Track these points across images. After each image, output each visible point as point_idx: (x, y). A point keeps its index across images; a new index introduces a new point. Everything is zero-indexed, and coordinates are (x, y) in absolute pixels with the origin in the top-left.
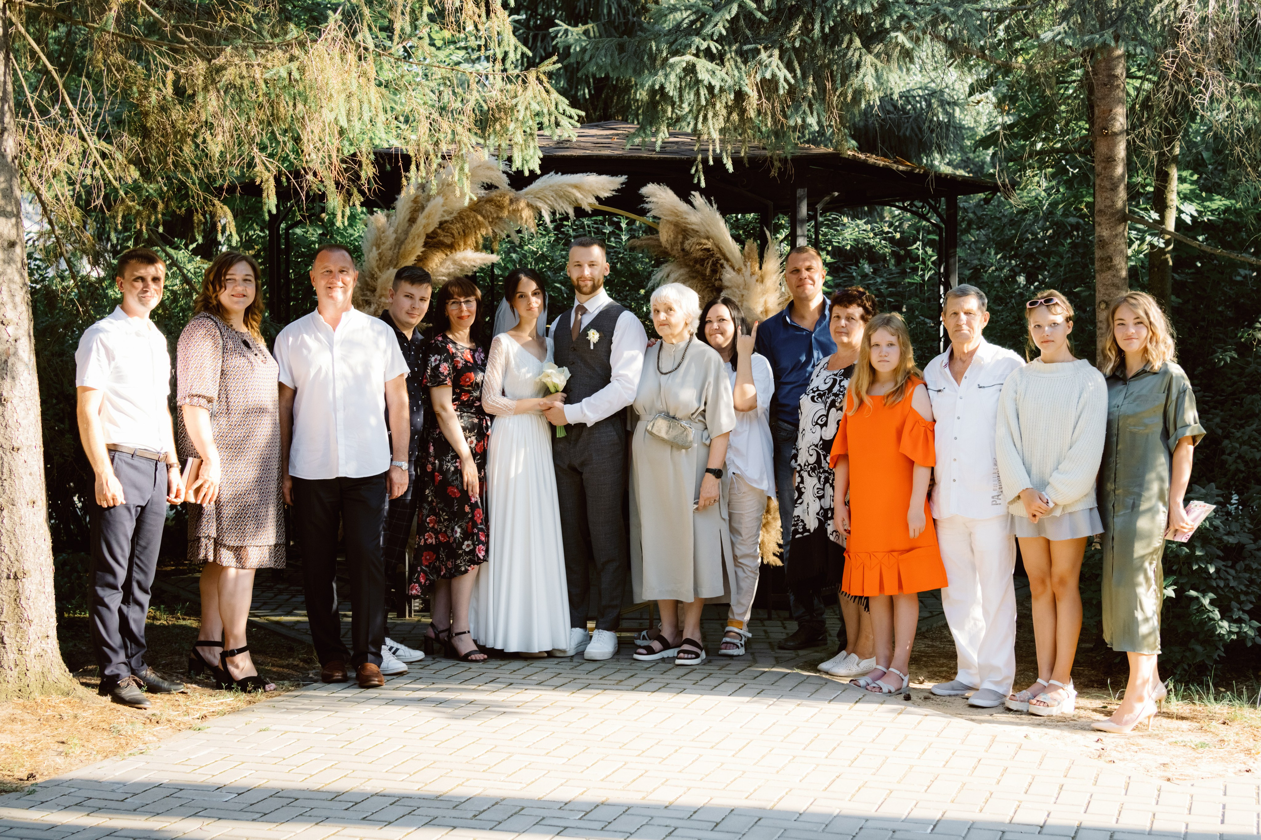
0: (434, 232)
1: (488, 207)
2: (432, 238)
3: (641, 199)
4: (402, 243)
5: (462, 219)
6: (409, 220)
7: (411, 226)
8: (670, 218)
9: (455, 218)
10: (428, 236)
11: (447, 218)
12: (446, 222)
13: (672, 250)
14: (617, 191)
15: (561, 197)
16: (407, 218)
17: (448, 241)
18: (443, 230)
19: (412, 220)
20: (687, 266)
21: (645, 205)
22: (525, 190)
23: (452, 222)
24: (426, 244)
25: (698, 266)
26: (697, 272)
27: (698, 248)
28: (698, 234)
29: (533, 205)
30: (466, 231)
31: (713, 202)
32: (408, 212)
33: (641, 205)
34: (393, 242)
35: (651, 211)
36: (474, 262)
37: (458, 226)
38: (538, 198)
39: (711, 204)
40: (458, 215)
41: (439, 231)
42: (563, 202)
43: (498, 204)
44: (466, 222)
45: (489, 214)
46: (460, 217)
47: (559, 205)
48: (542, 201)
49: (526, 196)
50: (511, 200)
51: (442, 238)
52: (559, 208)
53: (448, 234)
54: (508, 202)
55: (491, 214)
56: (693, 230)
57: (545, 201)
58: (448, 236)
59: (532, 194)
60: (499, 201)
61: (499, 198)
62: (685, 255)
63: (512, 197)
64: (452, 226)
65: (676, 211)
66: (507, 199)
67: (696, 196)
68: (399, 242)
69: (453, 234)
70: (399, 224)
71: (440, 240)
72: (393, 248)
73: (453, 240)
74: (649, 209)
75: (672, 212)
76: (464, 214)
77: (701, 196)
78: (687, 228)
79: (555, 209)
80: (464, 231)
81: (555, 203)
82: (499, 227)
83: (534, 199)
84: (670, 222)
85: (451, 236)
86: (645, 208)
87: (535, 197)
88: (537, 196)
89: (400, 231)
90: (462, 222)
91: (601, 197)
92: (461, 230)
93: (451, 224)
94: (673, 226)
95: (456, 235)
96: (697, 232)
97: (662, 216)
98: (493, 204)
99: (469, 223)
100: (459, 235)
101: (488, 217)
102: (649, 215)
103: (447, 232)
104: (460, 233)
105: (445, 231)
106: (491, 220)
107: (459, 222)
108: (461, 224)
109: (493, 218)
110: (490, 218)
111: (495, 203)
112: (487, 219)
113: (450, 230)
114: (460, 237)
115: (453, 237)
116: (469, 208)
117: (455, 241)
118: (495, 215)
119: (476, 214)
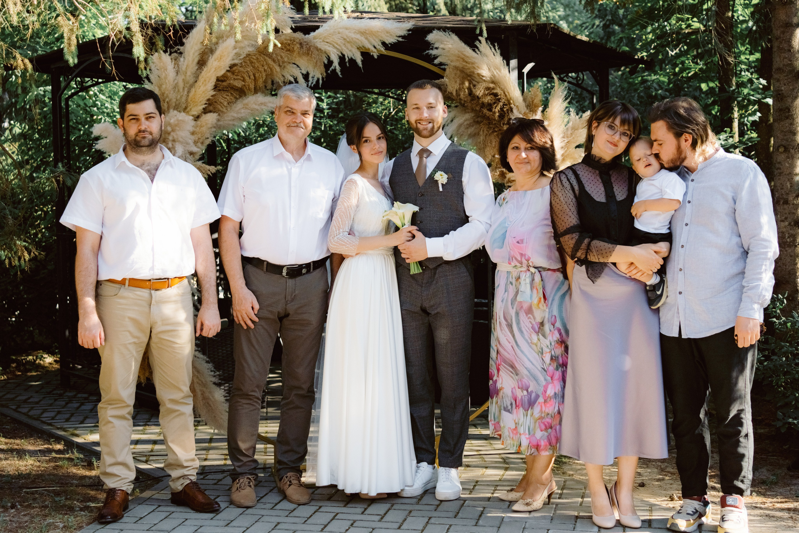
0: (224, 75)
1: (278, 51)
2: (223, 81)
3: (429, 46)
4: (192, 86)
5: (251, 63)
6: (199, 63)
7: (200, 68)
8: (457, 64)
9: (245, 61)
10: (218, 80)
11: (236, 61)
12: (235, 65)
14: (403, 37)
15: (348, 42)
16: (196, 60)
17: (238, 84)
18: (233, 73)
19: (202, 63)
20: (473, 110)
21: (432, 52)
22: (312, 34)
24: (216, 87)
25: (485, 111)
26: (484, 117)
27: (487, 92)
28: (484, 78)
29: (322, 49)
30: (257, 75)
31: (497, 48)
32: (197, 54)
33: (427, 52)
34: (181, 85)
35: (437, 57)
36: (265, 106)
37: (249, 70)
38: (327, 42)
39: (495, 49)
40: (248, 58)
41: (229, 74)
42: (352, 46)
43: (288, 47)
44: (256, 66)
45: (279, 58)
46: (249, 60)
47: (348, 49)
48: (331, 46)
49: (315, 41)
50: (301, 44)
51: (232, 82)
52: (348, 54)
53: (239, 77)
54: (298, 46)
55: (282, 57)
56: (479, 75)
57: (333, 46)
58: (238, 79)
59: (320, 39)
60: (289, 45)
61: (289, 42)
62: (472, 100)
63: (302, 41)
64: (241, 69)
65: (463, 56)
66: (297, 43)
67: (482, 41)
68: (188, 85)
69: (244, 78)
70: (187, 66)
71: (230, 84)
72: (181, 90)
73: (244, 83)
74: (434, 55)
75: (459, 57)
76: (255, 57)
77: (487, 42)
78: (473, 73)
79: (344, 53)
80: (254, 75)
81: (344, 48)
82: (288, 72)
83: (322, 43)
84: (456, 68)
85: (241, 80)
86: (431, 55)
87: (324, 41)
88: (326, 40)
89: (189, 73)
90: (252, 66)
91: (387, 42)
92: (251, 74)
93: (241, 67)
94: (458, 72)
95: (247, 78)
96: (483, 76)
97: (449, 62)
98: (283, 48)
99: (259, 66)
100: (250, 79)
101: (278, 61)
102: (436, 61)
103: (237, 75)
104: (251, 77)
105: (235, 74)
106: (281, 64)
107: (249, 66)
108: (251, 68)
109: (284, 62)
110: (281, 62)
111: (285, 47)
112: (277, 63)
113: (240, 73)
114: (250, 81)
115: (244, 81)
116: (259, 52)
117: (245, 85)
118: (286, 59)
119: (266, 57)
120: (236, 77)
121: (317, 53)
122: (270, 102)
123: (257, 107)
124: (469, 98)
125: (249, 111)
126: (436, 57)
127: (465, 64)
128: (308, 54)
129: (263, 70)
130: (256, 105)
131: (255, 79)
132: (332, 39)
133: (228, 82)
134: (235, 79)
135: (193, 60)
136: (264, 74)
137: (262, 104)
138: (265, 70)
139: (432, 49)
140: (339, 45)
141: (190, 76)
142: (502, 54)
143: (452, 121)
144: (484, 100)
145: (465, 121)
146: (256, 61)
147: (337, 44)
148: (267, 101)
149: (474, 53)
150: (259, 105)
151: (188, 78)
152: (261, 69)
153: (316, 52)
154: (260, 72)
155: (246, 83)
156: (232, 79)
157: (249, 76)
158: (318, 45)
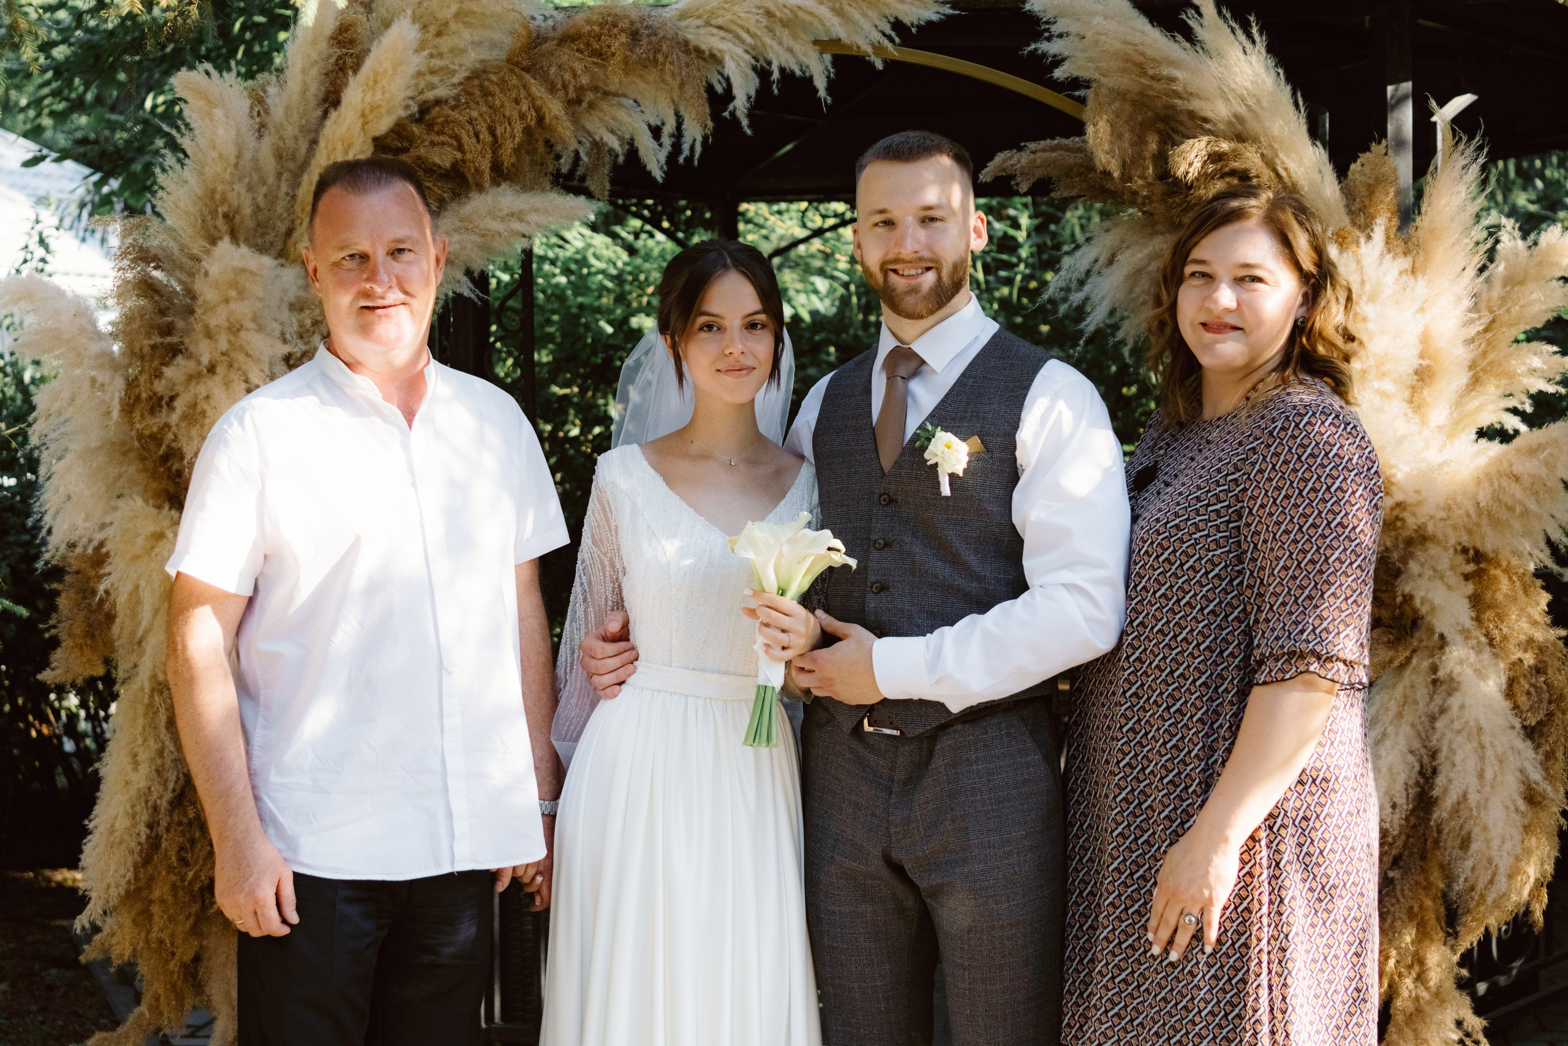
0: (399, 130)
1: (566, 56)
2: (394, 148)
5: (486, 93)
6: (325, 100)
7: (325, 115)
8: (1124, 82)
9: (465, 91)
10: (381, 146)
11: (442, 92)
12: (438, 102)
13: (1126, 177)
15: (784, 24)
16: (315, 88)
17: (443, 158)
18: (430, 127)
19: (331, 100)
21: (1044, 46)
23: (456, 105)
27: (1211, 168)
28: (1208, 126)
29: (704, 47)
30: (499, 131)
31: (1255, 30)
32: (314, 72)
33: (1033, 46)
34: (269, 164)
35: (1063, 60)
36: (521, 220)
37: (475, 114)
38: (720, 28)
39: (1249, 36)
40: (476, 82)
41: (416, 129)
42: (795, 36)
43: (596, 46)
44: (498, 103)
45: (567, 76)
46: (482, 87)
47: (780, 43)
48: (729, 36)
49: (684, 24)
50: (635, 35)
51: (424, 151)
52: (779, 58)
53: (443, 138)
54: (623, 38)
55: (575, 76)
56: (1192, 115)
57: (738, 37)
58: (443, 144)
59: (699, 17)
60: (598, 38)
61: (596, 28)
62: (1170, 194)
63: (638, 25)
64: (455, 115)
65: (1141, 59)
66: (622, 30)
67: (1203, 10)
68: (292, 166)
69: (458, 139)
70: (288, 108)
71: (419, 158)
72: (271, 180)
73: (459, 156)
74: (1055, 56)
75: (1128, 61)
76: (494, 78)
77: (1220, 13)
78: (1173, 107)
79: (771, 56)
80: (492, 131)
81: (768, 40)
82: (601, 120)
83: (703, 31)
84: (1121, 95)
85: (451, 145)
86: (1044, 55)
87: (708, 24)
88: (713, 22)
89: (290, 131)
90: (486, 103)
91: (907, 21)
92: (483, 128)
93: (453, 108)
94: (1128, 107)
95: (467, 140)
96: (1206, 120)
97: (1097, 76)
98: (582, 47)
99: (506, 104)
100: (478, 142)
101: (565, 87)
102: (1059, 73)
103: (440, 133)
104: (481, 137)
105: (436, 129)
106: (572, 94)
107: (478, 103)
108: (484, 109)
109: (581, 89)
110: (571, 89)
111: (588, 45)
112: (561, 93)
113: (451, 126)
114: (479, 147)
115: (460, 148)
116: (509, 60)
117: (464, 161)
118: (585, 80)
119: (527, 76)
120: (436, 139)
121: (684, 58)
122: (537, 210)
123: (495, 225)
124: (1159, 188)
125: (474, 238)
126: (1058, 61)
127: (1144, 81)
128: (656, 61)
129: (516, 115)
130: (494, 218)
131: (496, 145)
132: (729, 16)
133: (413, 152)
134: (433, 144)
135: (304, 92)
136: (518, 127)
137: (512, 215)
138: (522, 116)
139: (1049, 39)
140: (753, 36)
141: (296, 138)
142: (1270, 49)
143: (1110, 262)
144: (1202, 192)
145: (1152, 257)
146: (497, 91)
147: (748, 31)
148: (524, 206)
149: (1176, 46)
150: (502, 220)
151: (290, 143)
152: (510, 111)
153: (677, 55)
154: (509, 119)
155: (469, 156)
156: (427, 143)
157: (477, 135)
158: (689, 37)
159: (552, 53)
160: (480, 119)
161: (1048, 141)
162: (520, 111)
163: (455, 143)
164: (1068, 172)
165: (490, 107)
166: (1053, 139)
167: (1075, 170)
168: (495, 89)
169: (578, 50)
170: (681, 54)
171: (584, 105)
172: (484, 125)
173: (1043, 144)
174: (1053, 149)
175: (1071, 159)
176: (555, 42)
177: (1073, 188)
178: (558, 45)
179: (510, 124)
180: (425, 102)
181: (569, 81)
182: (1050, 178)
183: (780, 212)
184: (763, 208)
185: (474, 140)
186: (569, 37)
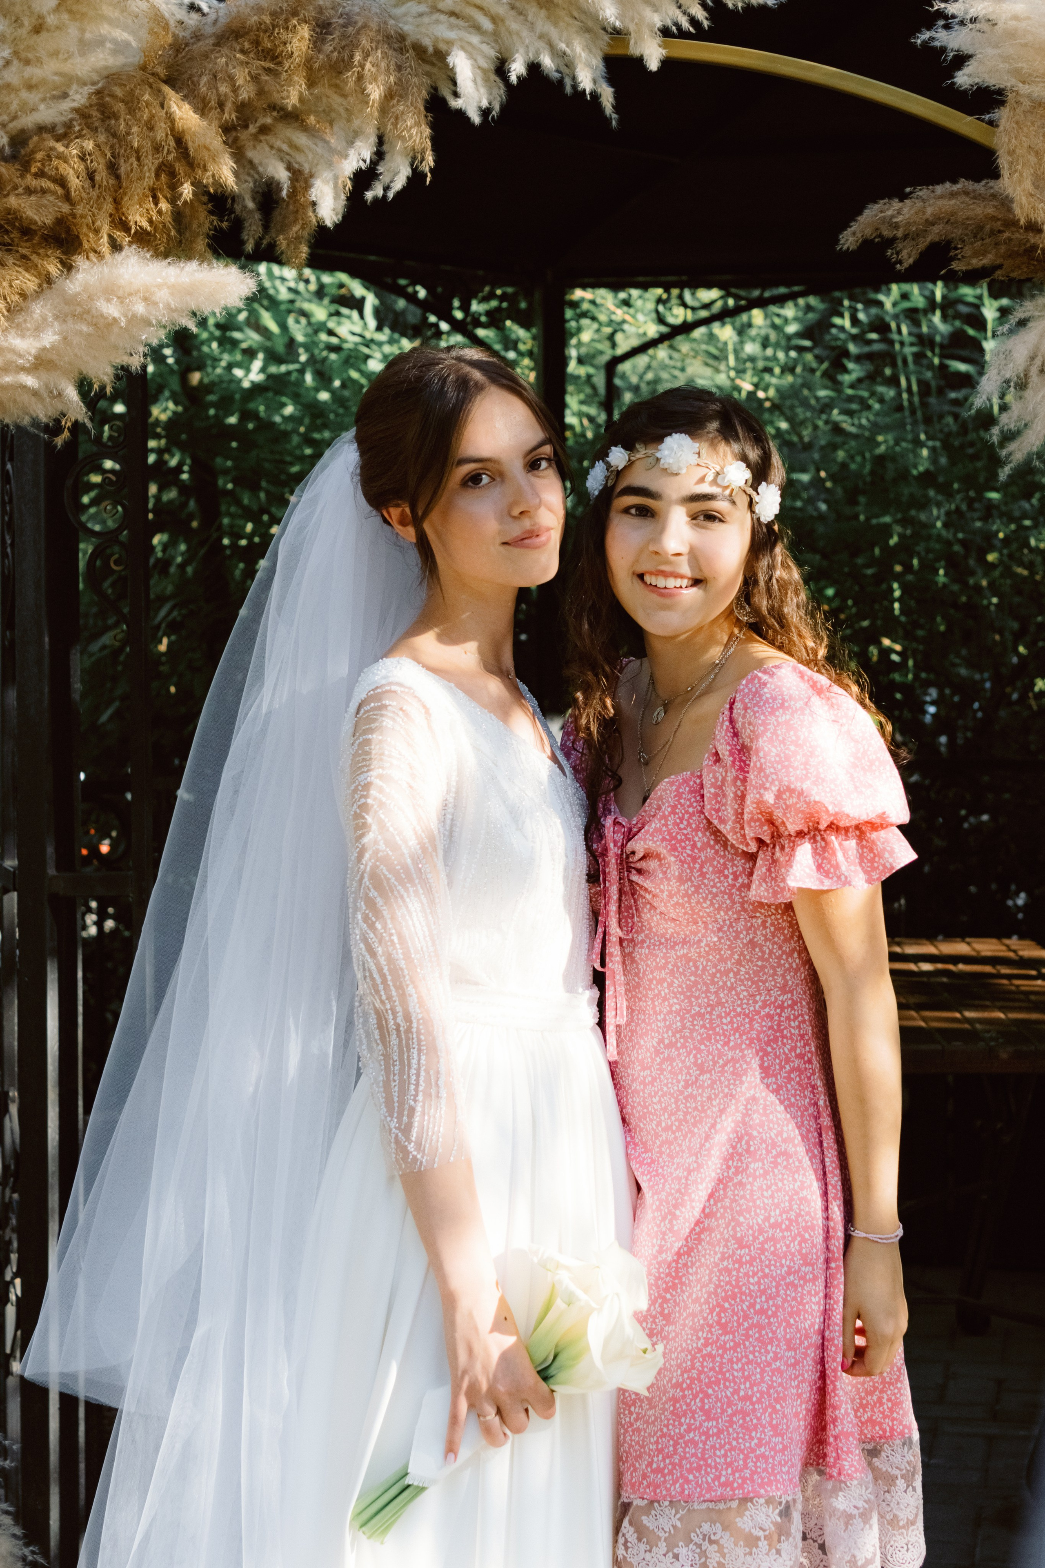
1: (224, 59)
5: (106, 115)
9: (82, 113)
11: (45, 116)
12: (41, 129)
17: (42, 211)
18: (25, 166)
21: (941, 37)
23: (64, 134)
29: (427, 42)
30: (123, 169)
33: (923, 38)
37: (89, 146)
38: (453, 14)
40: (98, 100)
43: (265, 42)
44: (123, 129)
45: (224, 88)
46: (102, 105)
48: (462, 23)
49: (398, 11)
50: (321, 25)
51: (13, 201)
53: (43, 183)
54: (309, 32)
55: (234, 87)
58: (44, 191)
60: (270, 32)
63: (330, 12)
64: (62, 146)
66: (304, 16)
69: (62, 182)
73: (66, 208)
74: (956, 52)
76: (118, 92)
80: (112, 168)
83: (427, 20)
85: (53, 193)
86: (942, 50)
87: (434, 10)
90: (108, 130)
92: (100, 165)
93: (60, 138)
95: (77, 185)
98: (247, 45)
99: (135, 129)
100: (93, 187)
101: (221, 105)
102: (963, 79)
103: (41, 174)
104: (97, 178)
105: (34, 170)
106: (230, 115)
107: (95, 130)
108: (102, 138)
109: (242, 108)
110: (229, 106)
111: (257, 43)
112: (214, 113)
113: (55, 162)
114: (94, 194)
115: (67, 197)
116: (143, 68)
117: (74, 216)
118: (246, 93)
119: (166, 89)
120: (34, 183)
123: (111, 309)
126: (961, 60)
128: (351, 62)
129: (148, 145)
134: (29, 191)
136: (151, 163)
137: (136, 294)
138: (157, 148)
139: (945, 25)
146: (123, 111)
148: (157, 282)
150: (121, 298)
152: (140, 139)
154: (137, 151)
155: (80, 210)
156: (20, 190)
157: (91, 176)
158: (406, 28)
159: (206, 56)
160: (98, 153)
161: (948, 185)
162: (153, 141)
163: (60, 191)
164: (978, 231)
165: (114, 135)
166: (954, 181)
167: (988, 228)
168: (120, 107)
169: (242, 51)
170: (391, 53)
171: (252, 129)
172: (102, 161)
173: (939, 189)
174: (953, 195)
175: (980, 210)
176: (211, 41)
177: (984, 254)
178: (217, 44)
179: (138, 159)
180: (23, 131)
181: (226, 95)
182: (949, 242)
183: (626, 303)
184: (605, 298)
185: (87, 184)
186: (233, 32)
